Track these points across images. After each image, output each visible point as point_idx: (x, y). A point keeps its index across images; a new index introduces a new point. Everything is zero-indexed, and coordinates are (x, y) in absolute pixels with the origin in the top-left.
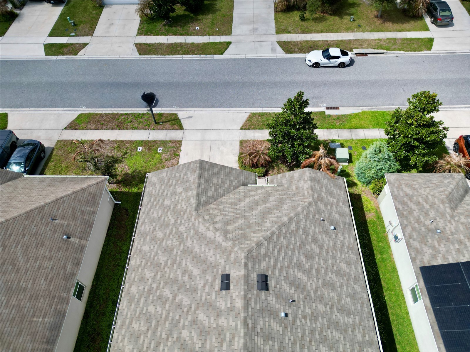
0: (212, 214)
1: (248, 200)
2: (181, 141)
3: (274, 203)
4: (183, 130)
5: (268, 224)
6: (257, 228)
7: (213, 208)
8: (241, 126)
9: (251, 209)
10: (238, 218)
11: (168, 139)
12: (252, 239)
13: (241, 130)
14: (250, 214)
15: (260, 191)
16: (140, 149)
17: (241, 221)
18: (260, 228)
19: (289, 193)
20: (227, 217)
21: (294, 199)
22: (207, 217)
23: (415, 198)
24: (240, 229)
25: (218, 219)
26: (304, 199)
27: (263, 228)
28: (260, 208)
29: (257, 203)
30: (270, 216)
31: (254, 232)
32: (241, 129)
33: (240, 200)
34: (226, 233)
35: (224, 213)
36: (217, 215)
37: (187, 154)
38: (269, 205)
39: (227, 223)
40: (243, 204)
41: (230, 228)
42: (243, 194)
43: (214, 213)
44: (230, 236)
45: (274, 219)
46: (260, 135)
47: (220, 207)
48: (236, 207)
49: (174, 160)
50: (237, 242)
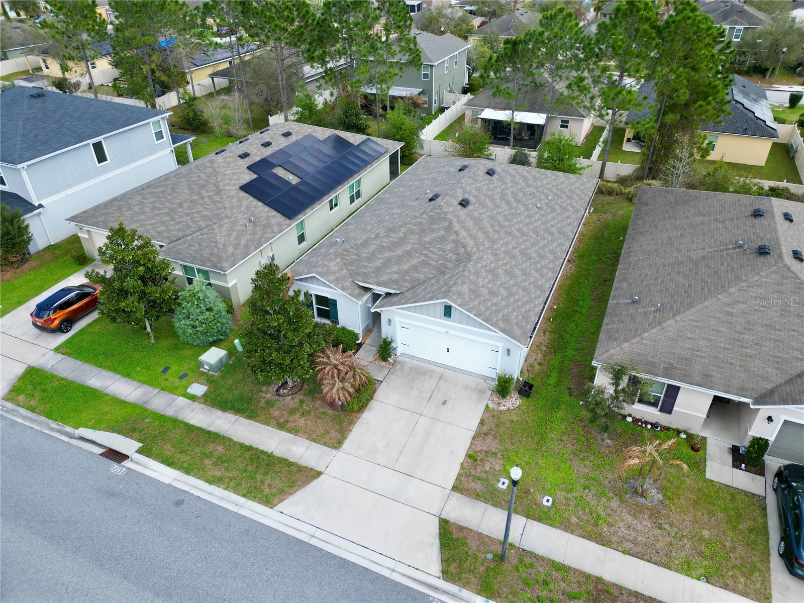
0: (455, 254)
1: (405, 267)
2: (455, 488)
3: (380, 256)
4: (443, 516)
5: (403, 230)
6: (416, 227)
7: (450, 262)
8: (315, 483)
9: (409, 254)
10: (430, 243)
11: (481, 506)
12: (426, 217)
13: (322, 470)
14: (414, 246)
15: (384, 278)
16: (547, 501)
17: (428, 239)
18: (413, 227)
19: (354, 268)
20: (440, 246)
21: (356, 257)
22: (462, 250)
23: (234, 243)
24: (433, 230)
25: (449, 246)
26: (345, 255)
27: (410, 226)
28: (399, 252)
29: (400, 260)
30: (394, 240)
31: (421, 223)
32: (319, 474)
33: (415, 268)
34: (449, 228)
35: (440, 253)
36: (449, 251)
37: (452, 452)
38: (388, 254)
39: (443, 239)
40: (414, 262)
41: (442, 233)
42: (407, 278)
43: (452, 255)
44: (446, 224)
45: (394, 235)
46: (294, 449)
47: (442, 262)
48: (424, 259)
49: (478, 449)
50: (442, 216)
